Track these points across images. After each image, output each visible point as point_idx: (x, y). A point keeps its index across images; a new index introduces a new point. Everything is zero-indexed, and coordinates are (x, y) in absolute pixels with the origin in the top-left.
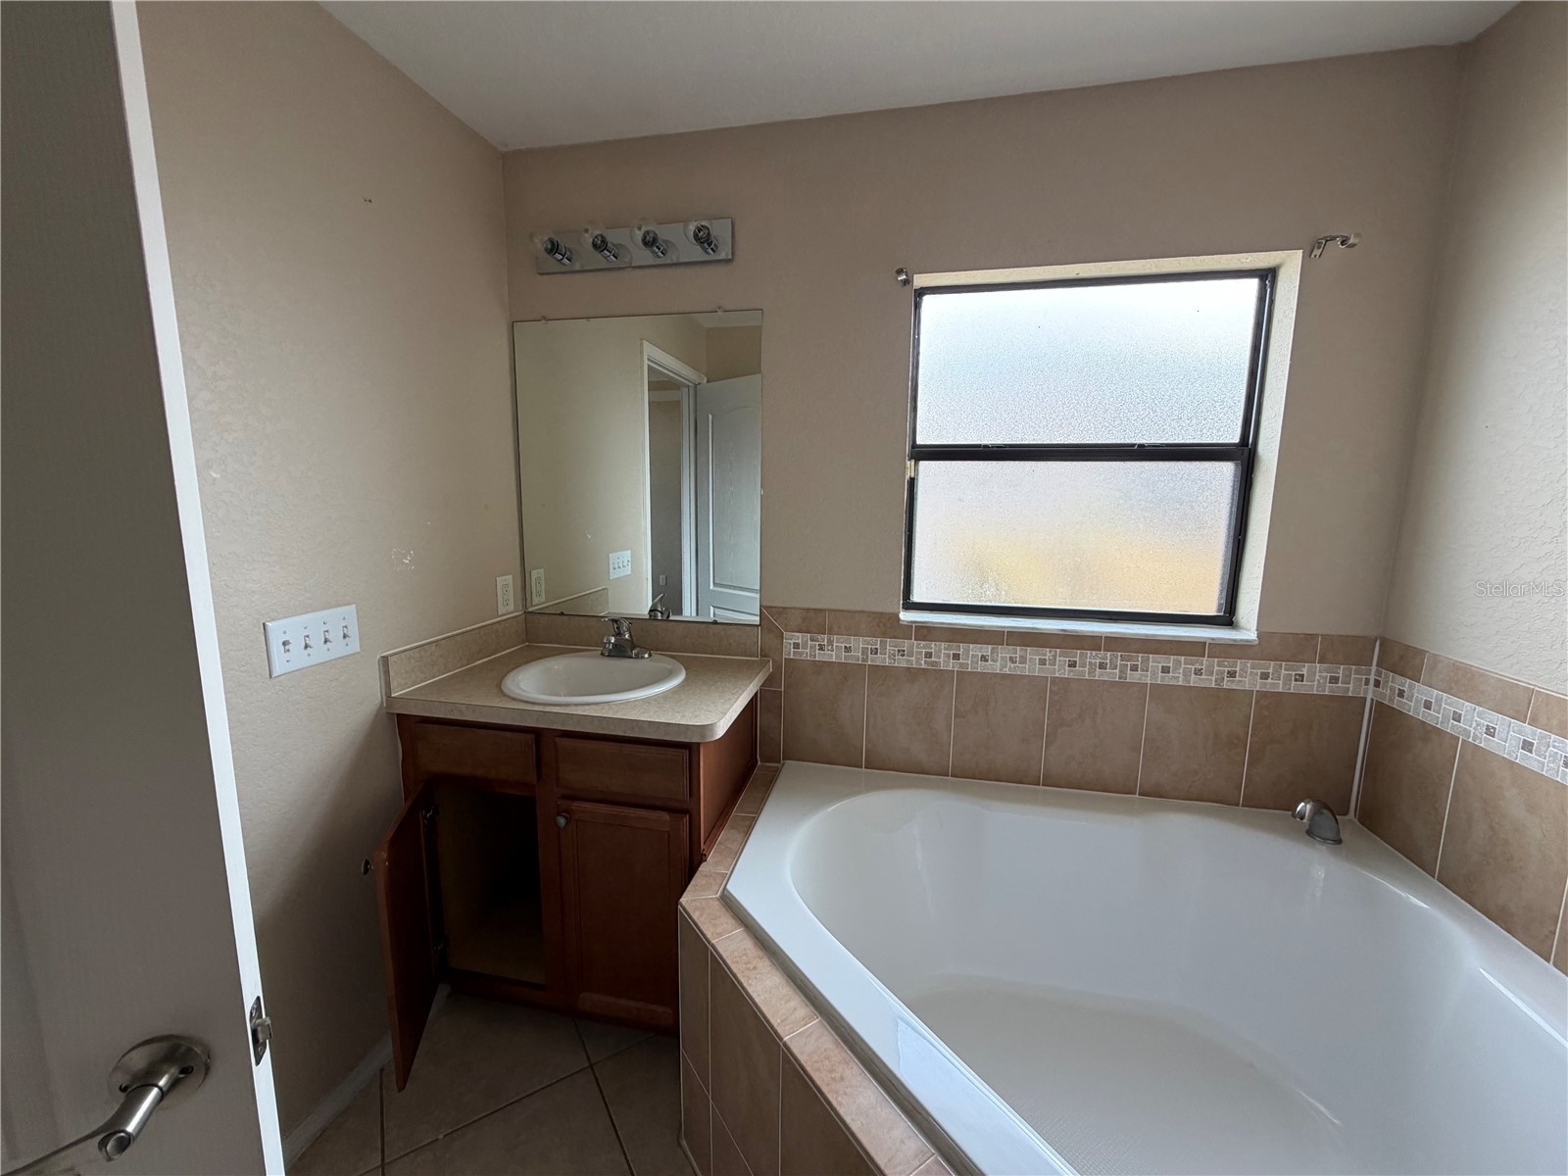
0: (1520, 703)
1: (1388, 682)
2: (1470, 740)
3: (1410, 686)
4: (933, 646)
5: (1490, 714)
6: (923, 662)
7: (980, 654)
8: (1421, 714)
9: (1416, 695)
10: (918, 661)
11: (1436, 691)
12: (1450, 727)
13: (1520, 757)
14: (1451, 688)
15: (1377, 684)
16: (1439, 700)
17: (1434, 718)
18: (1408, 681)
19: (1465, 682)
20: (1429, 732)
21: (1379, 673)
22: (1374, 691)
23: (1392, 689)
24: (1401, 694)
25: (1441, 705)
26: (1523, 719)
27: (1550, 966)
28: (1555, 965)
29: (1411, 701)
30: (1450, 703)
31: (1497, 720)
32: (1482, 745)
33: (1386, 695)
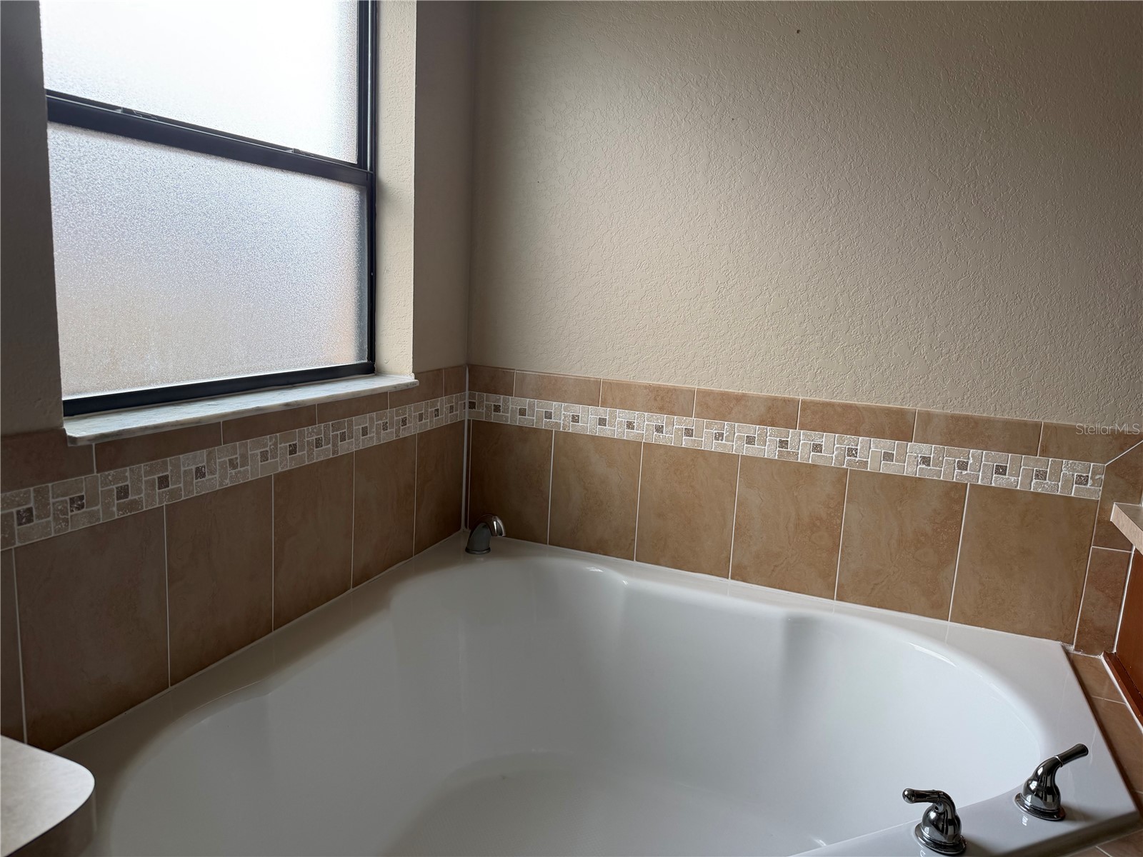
0: (593, 393)
1: (483, 402)
2: (561, 430)
3: (504, 400)
4: (127, 474)
5: (573, 406)
6: (115, 509)
7: (194, 468)
8: (518, 421)
9: (511, 406)
10: (105, 510)
11: (528, 400)
12: (544, 424)
13: (599, 431)
14: (541, 394)
15: (472, 405)
16: (532, 406)
17: (531, 420)
18: (502, 396)
19: (552, 388)
20: (527, 433)
21: (472, 396)
22: (469, 413)
23: (488, 407)
24: (497, 409)
25: (534, 410)
26: (597, 404)
27: (635, 562)
28: (637, 560)
29: (508, 413)
30: (540, 406)
31: (578, 409)
32: (570, 431)
33: (482, 414)
